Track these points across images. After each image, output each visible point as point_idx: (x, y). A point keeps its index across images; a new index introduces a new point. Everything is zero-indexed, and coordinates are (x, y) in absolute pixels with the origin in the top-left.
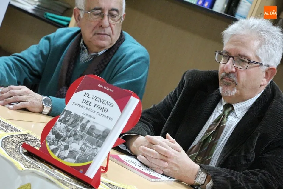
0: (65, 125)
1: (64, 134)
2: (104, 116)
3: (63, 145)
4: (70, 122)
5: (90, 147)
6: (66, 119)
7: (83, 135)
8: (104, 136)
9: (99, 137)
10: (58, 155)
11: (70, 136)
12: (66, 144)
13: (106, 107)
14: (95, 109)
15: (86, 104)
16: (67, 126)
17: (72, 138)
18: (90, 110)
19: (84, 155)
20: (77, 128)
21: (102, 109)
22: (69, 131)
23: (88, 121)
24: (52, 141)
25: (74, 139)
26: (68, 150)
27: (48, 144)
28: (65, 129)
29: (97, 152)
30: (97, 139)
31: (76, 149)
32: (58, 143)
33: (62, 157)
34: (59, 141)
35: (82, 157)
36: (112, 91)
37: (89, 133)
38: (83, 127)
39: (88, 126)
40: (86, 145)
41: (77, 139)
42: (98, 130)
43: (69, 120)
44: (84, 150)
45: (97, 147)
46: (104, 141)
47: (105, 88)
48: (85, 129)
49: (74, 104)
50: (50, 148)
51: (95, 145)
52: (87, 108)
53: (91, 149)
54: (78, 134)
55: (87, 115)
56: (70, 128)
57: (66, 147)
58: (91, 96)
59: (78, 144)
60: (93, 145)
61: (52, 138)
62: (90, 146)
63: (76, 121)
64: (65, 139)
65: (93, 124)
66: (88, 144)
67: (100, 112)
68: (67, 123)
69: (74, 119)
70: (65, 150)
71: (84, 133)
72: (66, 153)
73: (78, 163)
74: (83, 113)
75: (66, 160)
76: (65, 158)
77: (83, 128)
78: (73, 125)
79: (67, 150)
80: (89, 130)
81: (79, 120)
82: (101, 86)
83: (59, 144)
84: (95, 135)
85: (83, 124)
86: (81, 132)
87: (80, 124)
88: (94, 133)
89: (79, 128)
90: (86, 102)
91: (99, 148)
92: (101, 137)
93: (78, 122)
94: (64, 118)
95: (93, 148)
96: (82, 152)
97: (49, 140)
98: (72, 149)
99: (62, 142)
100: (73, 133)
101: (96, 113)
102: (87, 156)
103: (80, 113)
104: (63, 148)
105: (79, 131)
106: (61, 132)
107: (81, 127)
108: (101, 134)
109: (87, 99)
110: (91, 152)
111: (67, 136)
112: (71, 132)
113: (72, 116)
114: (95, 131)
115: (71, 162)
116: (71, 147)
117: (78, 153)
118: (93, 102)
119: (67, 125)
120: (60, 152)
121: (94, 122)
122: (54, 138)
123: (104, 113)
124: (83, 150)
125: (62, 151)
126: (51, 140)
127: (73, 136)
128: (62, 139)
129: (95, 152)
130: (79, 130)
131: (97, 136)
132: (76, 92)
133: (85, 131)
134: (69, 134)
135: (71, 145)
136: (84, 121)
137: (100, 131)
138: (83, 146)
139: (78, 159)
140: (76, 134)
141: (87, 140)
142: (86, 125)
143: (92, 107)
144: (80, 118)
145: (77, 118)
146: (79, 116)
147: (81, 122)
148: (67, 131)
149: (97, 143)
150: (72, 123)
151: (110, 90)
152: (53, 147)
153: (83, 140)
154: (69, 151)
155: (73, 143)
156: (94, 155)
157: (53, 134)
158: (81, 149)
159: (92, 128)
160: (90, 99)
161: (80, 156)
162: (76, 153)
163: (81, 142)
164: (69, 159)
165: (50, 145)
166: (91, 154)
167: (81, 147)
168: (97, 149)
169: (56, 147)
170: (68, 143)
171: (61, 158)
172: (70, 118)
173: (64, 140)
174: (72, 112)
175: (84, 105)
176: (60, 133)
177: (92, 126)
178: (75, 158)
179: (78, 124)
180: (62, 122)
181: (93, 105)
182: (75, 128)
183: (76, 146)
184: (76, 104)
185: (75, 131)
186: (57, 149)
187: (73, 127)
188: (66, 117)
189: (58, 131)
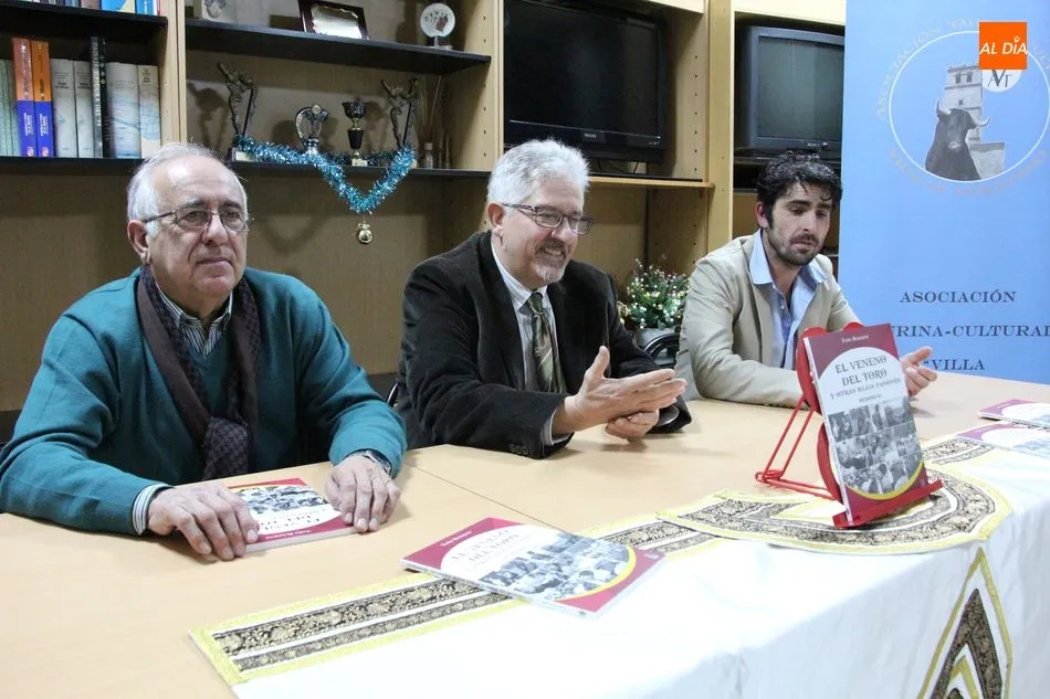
0: (854, 439)
1: (862, 454)
2: (887, 383)
4: (855, 429)
6: (846, 429)
7: (887, 433)
9: (905, 418)
10: (883, 490)
11: (874, 449)
12: (878, 465)
13: (879, 367)
14: (870, 382)
15: (852, 383)
16: (857, 439)
17: (878, 450)
18: (865, 388)
19: (910, 458)
20: (872, 429)
21: (877, 374)
22: (865, 443)
23: (877, 408)
25: (882, 448)
26: (888, 471)
27: (855, 489)
28: (858, 445)
29: (918, 441)
30: (905, 423)
31: (895, 460)
32: (868, 472)
33: (888, 487)
34: (866, 471)
35: (910, 464)
36: (867, 337)
37: (892, 423)
38: (878, 420)
39: (883, 414)
40: (901, 443)
41: (885, 446)
42: (897, 410)
43: (850, 427)
44: (905, 452)
45: (913, 434)
47: (854, 339)
48: (883, 421)
49: (835, 396)
50: (863, 491)
51: (909, 433)
52: (859, 389)
53: (910, 443)
54: (880, 436)
55: (868, 399)
56: (862, 437)
57: (883, 469)
58: (847, 366)
59: (892, 450)
60: (907, 436)
61: (853, 475)
62: (906, 439)
63: (861, 420)
64: (871, 458)
65: (886, 405)
66: (903, 440)
67: (879, 380)
68: (852, 433)
69: (857, 420)
70: (884, 474)
71: (885, 428)
72: (889, 477)
74: (861, 400)
75: (896, 486)
76: (893, 485)
77: (879, 423)
78: (863, 431)
79: (886, 471)
80: (887, 419)
81: (864, 416)
82: (849, 340)
83: (870, 473)
84: (899, 419)
85: (874, 416)
86: (881, 431)
87: (871, 421)
88: (897, 417)
89: (875, 428)
90: (850, 380)
91: (916, 434)
93: (867, 420)
94: (841, 431)
95: (910, 440)
97: (852, 481)
98: (891, 464)
99: (871, 468)
100: (874, 441)
101: (875, 386)
102: (913, 455)
103: (857, 405)
104: (879, 473)
105: (879, 431)
106: (857, 454)
107: (875, 423)
108: (903, 411)
109: (846, 375)
110: (913, 447)
111: (870, 453)
112: (869, 442)
113: (850, 418)
114: (895, 414)
115: (904, 482)
116: (888, 463)
117: (902, 463)
118: (859, 373)
119: (855, 437)
120: (881, 482)
121: (884, 402)
122: (856, 471)
123: (885, 379)
124: (902, 453)
126: (855, 478)
127: (877, 445)
128: (867, 463)
132: (819, 378)
133: (884, 424)
134: (870, 447)
135: (885, 461)
136: (872, 412)
137: (900, 409)
138: (901, 448)
140: (878, 439)
141: (896, 434)
142: (879, 415)
143: (864, 383)
144: (864, 412)
145: (860, 414)
146: (860, 409)
147: (869, 416)
148: (864, 445)
149: (908, 428)
150: (860, 428)
151: (863, 338)
152: (866, 485)
153: (893, 439)
154: (892, 470)
155: (884, 455)
156: (918, 448)
157: (850, 467)
158: (900, 455)
159: (889, 412)
160: (851, 372)
161: (907, 464)
162: (899, 466)
163: (893, 444)
164: (899, 482)
165: (860, 486)
167: (898, 451)
169: (870, 481)
170: (880, 461)
171: (890, 490)
172: (850, 423)
173: (871, 464)
174: (842, 412)
175: (849, 387)
176: (858, 457)
177: (886, 410)
178: (904, 474)
179: (868, 423)
180: (845, 439)
181: (861, 378)
182: (869, 430)
183: (891, 456)
184: (838, 395)
185: (873, 436)
186: (874, 483)
187: (867, 432)
188: (841, 426)
189: (852, 456)
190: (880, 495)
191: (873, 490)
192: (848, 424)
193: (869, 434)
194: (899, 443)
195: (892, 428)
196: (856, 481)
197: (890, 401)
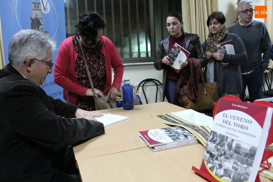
0: (215, 145)
1: (215, 153)
2: (245, 134)
3: (217, 164)
4: (218, 142)
5: (241, 166)
6: (214, 139)
7: (231, 154)
8: (252, 154)
9: (247, 156)
10: (215, 174)
11: (221, 155)
12: (219, 163)
13: (245, 124)
14: (235, 128)
15: (226, 123)
16: (216, 146)
17: (223, 157)
18: (231, 129)
19: (238, 174)
20: (225, 147)
21: (241, 127)
22: (219, 150)
23: (233, 140)
24: (208, 160)
25: (225, 158)
26: (223, 169)
27: (206, 162)
28: (215, 149)
29: (250, 172)
30: (246, 158)
31: (228, 168)
32: (213, 161)
33: (219, 175)
35: (237, 177)
36: (246, 108)
38: (230, 145)
39: (234, 145)
40: (237, 164)
41: (227, 158)
42: (244, 149)
43: (216, 140)
44: (237, 169)
45: (248, 167)
46: (253, 159)
47: (239, 106)
48: (232, 148)
49: (217, 125)
50: (208, 166)
51: (246, 164)
52: (228, 128)
53: (243, 168)
54: (227, 153)
55: (230, 134)
56: (219, 147)
58: (229, 116)
59: (230, 163)
60: (243, 164)
61: (207, 157)
63: (222, 140)
64: (217, 157)
65: (238, 143)
66: (239, 163)
67: (241, 130)
68: (216, 143)
69: (220, 139)
70: (220, 168)
71: (232, 151)
72: (221, 172)
74: (226, 133)
75: (222, 178)
76: (221, 176)
77: (230, 147)
78: (221, 144)
79: (221, 168)
80: (235, 149)
81: (224, 140)
82: (235, 105)
83: (214, 163)
84: (242, 153)
85: (229, 143)
86: (229, 151)
87: (226, 143)
88: (241, 151)
90: (226, 122)
91: (250, 167)
92: (249, 155)
93: (224, 142)
94: (212, 138)
95: (244, 167)
96: (235, 171)
97: (206, 159)
98: (226, 168)
99: (216, 161)
100: (223, 152)
101: (237, 131)
102: (241, 175)
103: (224, 133)
104: (218, 166)
105: (228, 150)
106: (213, 151)
107: (228, 146)
108: (248, 152)
109: (226, 119)
110: (244, 172)
111: (218, 155)
112: (221, 151)
113: (218, 136)
114: (242, 150)
115: (228, 181)
116: (224, 166)
117: (232, 172)
118: (233, 121)
121: (238, 141)
122: (209, 157)
123: (245, 131)
124: (235, 168)
125: (218, 169)
126: (207, 159)
127: (224, 155)
128: (215, 158)
129: (248, 171)
130: (227, 149)
131: (244, 155)
132: (216, 114)
133: (232, 149)
134: (220, 154)
135: (223, 164)
136: (229, 140)
137: (246, 150)
138: (235, 165)
139: (233, 178)
140: (225, 153)
141: (236, 158)
142: (232, 145)
143: (232, 127)
144: (225, 138)
145: (223, 138)
146: (224, 136)
147: (226, 141)
148: (218, 150)
149: (247, 161)
150: (220, 143)
151: (243, 107)
153: (233, 159)
154: (224, 170)
155: (225, 161)
156: (247, 174)
157: (208, 153)
158: (233, 168)
159: (238, 147)
160: (228, 119)
161: (234, 175)
162: (229, 172)
163: (232, 161)
164: (226, 178)
165: (208, 163)
166: (245, 174)
167: (233, 166)
168: (248, 168)
169: (212, 165)
170: (221, 162)
171: (219, 176)
172: (217, 138)
173: (217, 159)
174: (217, 133)
175: (225, 124)
176: (213, 153)
177: (237, 144)
178: (230, 177)
179: (225, 143)
180: (212, 142)
181: (232, 124)
182: (223, 147)
183: (228, 165)
184: (219, 125)
185: (224, 150)
186: (213, 167)
187: (221, 146)
189: (211, 151)
190: (213, 174)
191: (212, 169)
192: (216, 138)
193: (222, 148)
194: (235, 163)
195: (236, 155)
196: (207, 161)
197: (241, 142)
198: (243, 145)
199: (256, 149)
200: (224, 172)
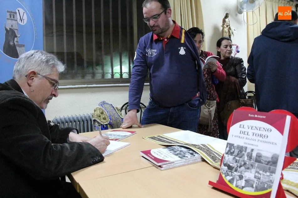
0: (233, 157)
1: (234, 165)
2: (266, 142)
3: (237, 175)
4: (236, 153)
5: (264, 175)
6: (232, 151)
7: (252, 164)
8: (274, 162)
9: (270, 164)
10: (236, 186)
11: (240, 167)
12: (239, 174)
13: (264, 133)
14: (254, 137)
15: (244, 134)
16: (234, 158)
17: (243, 168)
18: (250, 139)
19: (261, 183)
20: (245, 158)
21: (261, 136)
22: (238, 161)
23: (252, 150)
24: (227, 173)
25: (246, 169)
26: (244, 180)
27: (223, 176)
28: (234, 160)
29: (273, 179)
30: (269, 166)
31: (250, 178)
32: (232, 173)
33: (240, 186)
34: (232, 172)
35: (260, 186)
36: (265, 117)
38: (250, 156)
39: (254, 155)
40: (259, 173)
41: (248, 168)
42: (265, 157)
43: (234, 152)
44: (259, 178)
45: (271, 174)
46: (276, 166)
47: (256, 116)
48: (252, 157)
49: (234, 136)
50: (226, 179)
51: (268, 172)
52: (246, 138)
53: (266, 177)
54: (247, 163)
55: (249, 144)
56: (237, 158)
57: (241, 177)
58: (246, 127)
59: (251, 173)
60: (266, 172)
61: (225, 170)
62: (264, 173)
63: (241, 151)
64: (237, 169)
65: (258, 152)
66: (261, 172)
67: (261, 139)
68: (233, 154)
69: (238, 150)
70: (240, 180)
71: (252, 161)
72: (242, 183)
73: (258, 191)
74: (245, 143)
75: (244, 189)
76: (243, 188)
77: (250, 157)
78: (239, 156)
79: (242, 179)
80: (256, 158)
81: (243, 151)
82: (252, 116)
83: (233, 174)
84: (264, 162)
85: (248, 153)
86: (249, 161)
87: (246, 154)
88: (263, 160)
89: (246, 158)
90: (244, 133)
91: (273, 174)
92: (271, 163)
93: (243, 152)
94: (229, 151)
95: (267, 176)
96: (257, 180)
98: (247, 178)
99: (235, 173)
100: (243, 163)
101: (257, 140)
102: (264, 183)
103: (242, 144)
104: (238, 178)
105: (248, 161)
106: (231, 163)
107: (247, 156)
108: (270, 160)
109: (243, 130)
110: (267, 180)
111: (238, 166)
112: (240, 162)
113: (236, 148)
114: (263, 158)
115: (250, 191)
117: (254, 182)
118: (251, 132)
119: (234, 156)
120: (237, 182)
121: (258, 150)
122: (227, 169)
123: (265, 139)
124: (257, 178)
125: (238, 180)
126: (225, 171)
127: (243, 166)
128: (234, 170)
129: (271, 179)
130: (247, 159)
131: (266, 163)
132: (232, 126)
133: (252, 159)
134: (239, 165)
135: (244, 174)
136: (249, 150)
137: (268, 158)
138: (256, 174)
139: (256, 187)
140: (245, 164)
141: (258, 167)
142: (252, 154)
143: (251, 137)
144: (244, 149)
145: (241, 149)
146: (242, 146)
147: (245, 151)
148: (236, 162)
149: (269, 169)
150: (238, 154)
151: (261, 117)
152: (229, 178)
153: (254, 168)
154: (245, 181)
155: (245, 172)
156: (271, 182)
157: (225, 166)
158: (255, 177)
159: (259, 156)
160: (246, 130)
161: (257, 184)
162: (252, 182)
163: (253, 170)
164: (247, 188)
165: (226, 176)
166: (268, 182)
167: (255, 176)
168: (272, 175)
169: (231, 177)
170: (241, 173)
171: (240, 188)
172: (235, 150)
173: (236, 171)
174: (234, 144)
175: (242, 135)
176: (231, 165)
177: (257, 153)
178: (252, 186)
179: (244, 154)
180: (229, 155)
181: (250, 134)
182: (242, 157)
183: (250, 175)
184: (236, 136)
185: (244, 161)
186: (233, 179)
187: (240, 157)
188: (230, 149)
189: (228, 163)
190: (233, 186)
191: (231, 181)
192: (233, 150)
193: (241, 159)
194: (256, 172)
195: (257, 164)
196: (225, 173)
197: (262, 151)
198: (264, 154)
199: (278, 156)
200: (245, 183)
